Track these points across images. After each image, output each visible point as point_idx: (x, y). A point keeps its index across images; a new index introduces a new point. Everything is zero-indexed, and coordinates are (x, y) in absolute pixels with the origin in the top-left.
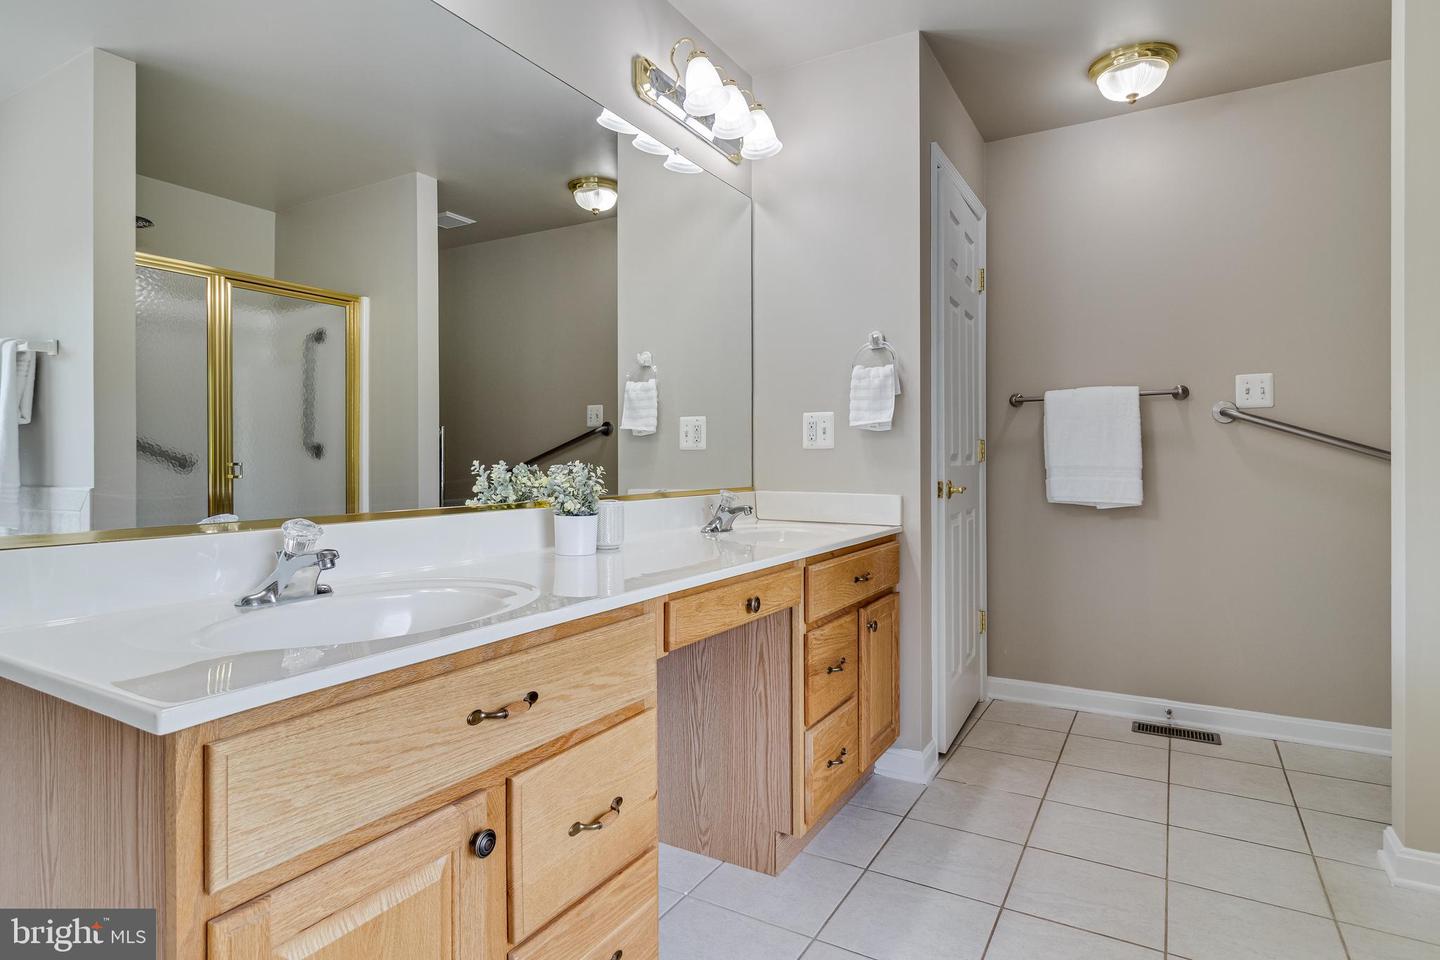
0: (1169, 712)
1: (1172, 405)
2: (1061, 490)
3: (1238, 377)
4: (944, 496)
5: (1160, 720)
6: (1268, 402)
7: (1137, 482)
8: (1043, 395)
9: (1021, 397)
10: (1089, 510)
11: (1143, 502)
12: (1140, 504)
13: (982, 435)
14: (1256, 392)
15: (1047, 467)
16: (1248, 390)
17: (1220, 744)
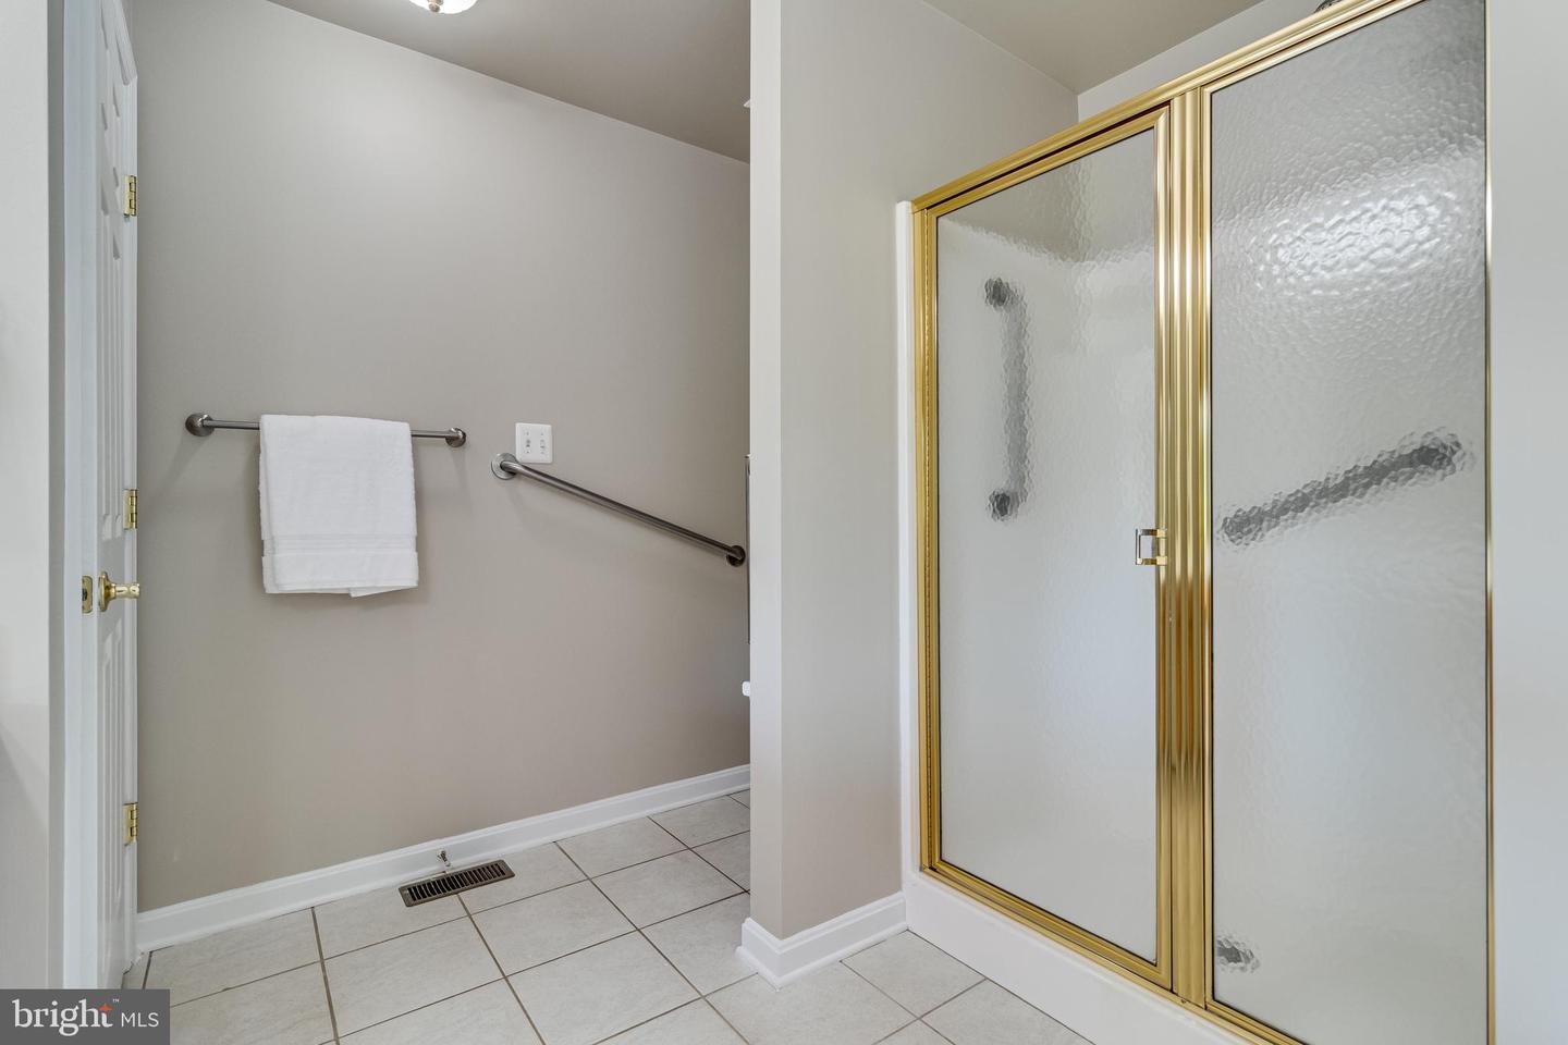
0: (443, 856)
1: (444, 451)
2: (291, 571)
3: (518, 425)
4: (95, 607)
5: (430, 871)
6: (547, 457)
7: (410, 556)
8: (259, 418)
9: (209, 419)
10: (342, 599)
11: (419, 583)
12: (415, 585)
13: (130, 481)
14: (536, 444)
15: (265, 536)
16: (528, 441)
17: (513, 875)
